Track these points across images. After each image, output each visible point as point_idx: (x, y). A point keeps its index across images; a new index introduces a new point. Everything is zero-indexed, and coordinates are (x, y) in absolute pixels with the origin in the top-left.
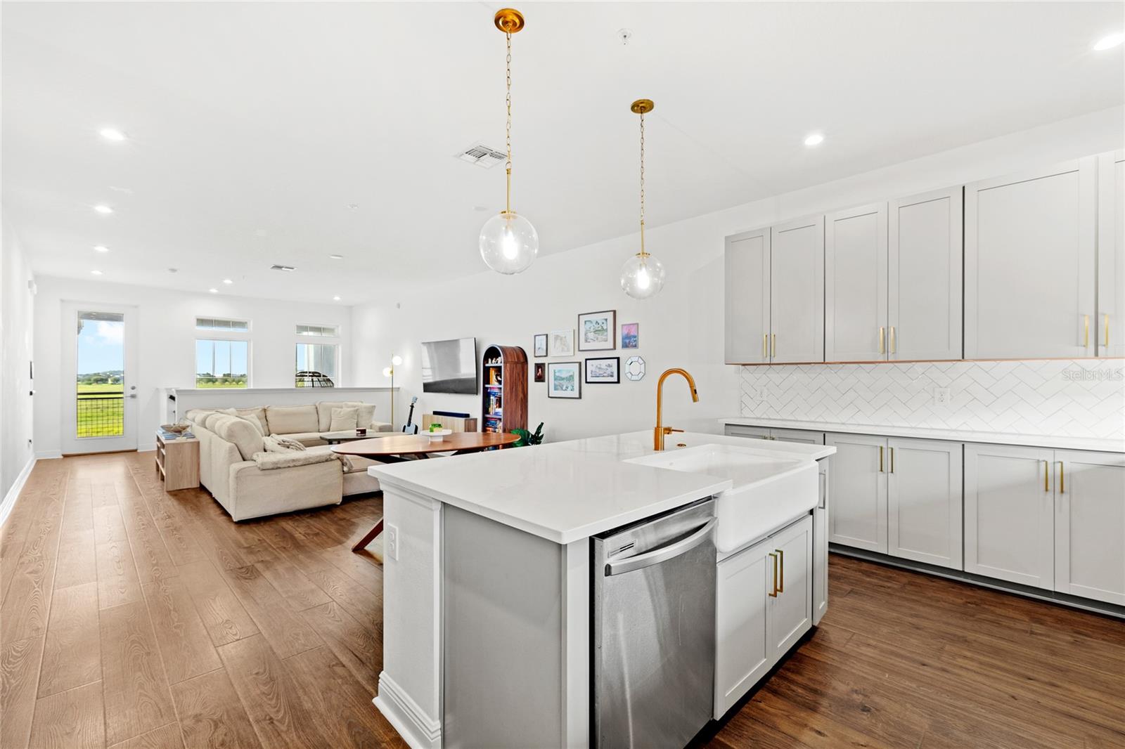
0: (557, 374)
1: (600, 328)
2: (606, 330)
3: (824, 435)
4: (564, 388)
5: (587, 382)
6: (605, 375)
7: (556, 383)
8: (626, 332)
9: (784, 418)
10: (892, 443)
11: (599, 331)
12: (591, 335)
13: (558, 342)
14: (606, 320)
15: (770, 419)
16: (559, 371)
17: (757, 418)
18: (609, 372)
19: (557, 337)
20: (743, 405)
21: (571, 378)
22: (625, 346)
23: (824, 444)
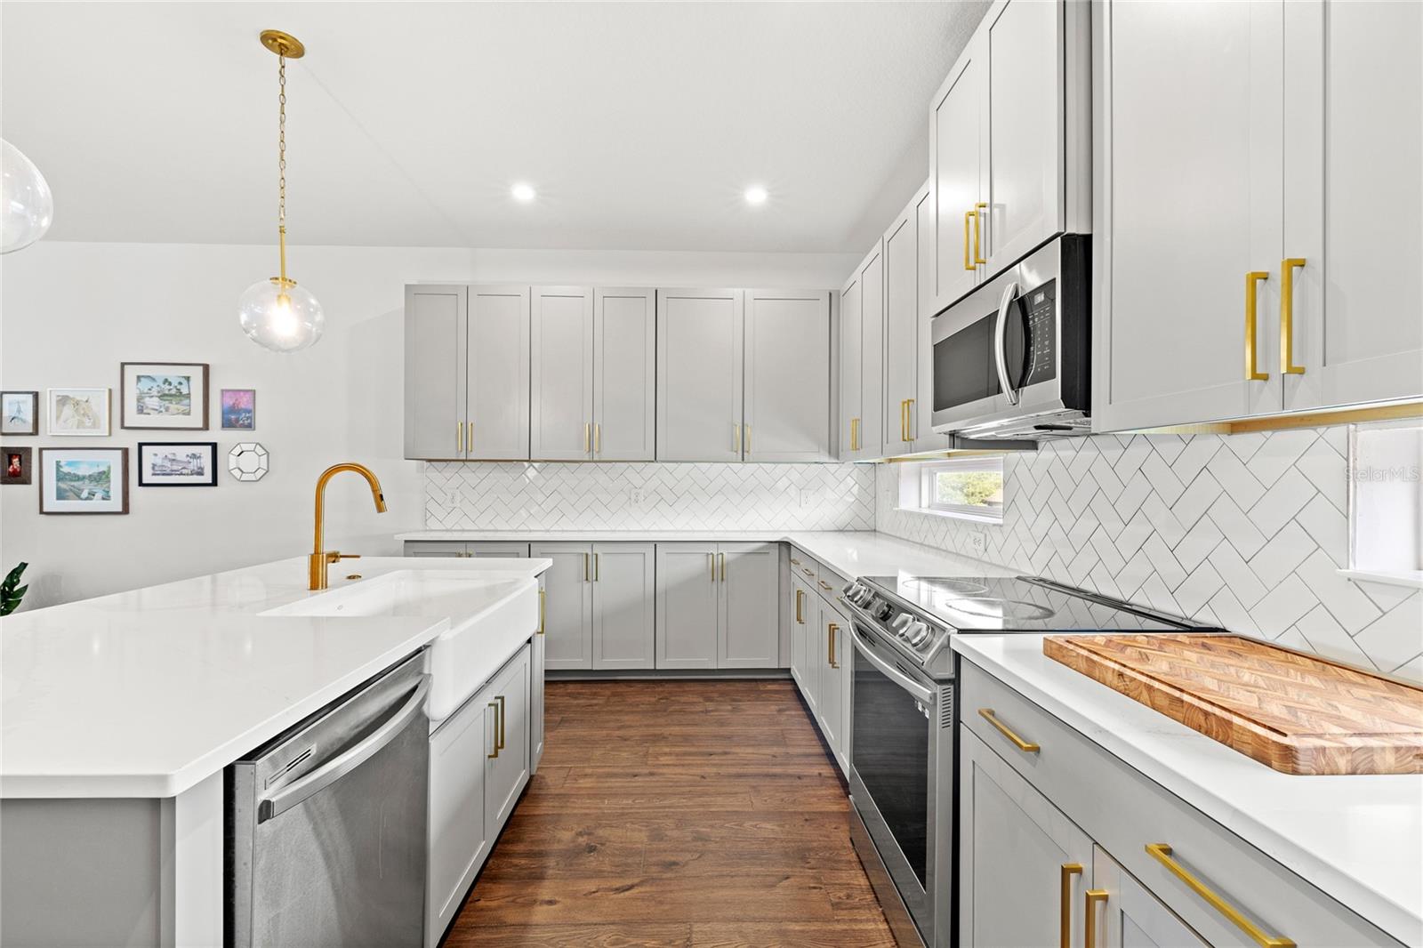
0: (65, 469)
1: (174, 391)
2: (188, 396)
3: (530, 546)
4: (85, 494)
5: (141, 484)
6: (184, 471)
7: (63, 485)
8: (230, 402)
9: (482, 527)
10: (598, 549)
11: (171, 395)
12: (153, 402)
13: (68, 410)
14: (188, 379)
15: (463, 531)
16: (70, 464)
17: (447, 530)
18: (194, 465)
19: (63, 401)
20: (428, 515)
21: (102, 477)
22: (228, 424)
23: (529, 557)
